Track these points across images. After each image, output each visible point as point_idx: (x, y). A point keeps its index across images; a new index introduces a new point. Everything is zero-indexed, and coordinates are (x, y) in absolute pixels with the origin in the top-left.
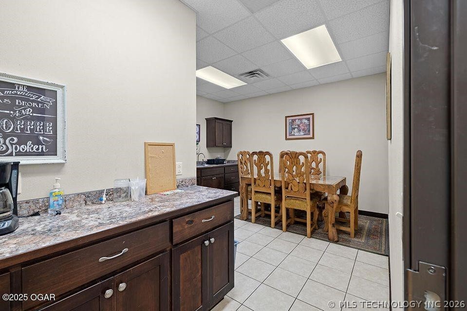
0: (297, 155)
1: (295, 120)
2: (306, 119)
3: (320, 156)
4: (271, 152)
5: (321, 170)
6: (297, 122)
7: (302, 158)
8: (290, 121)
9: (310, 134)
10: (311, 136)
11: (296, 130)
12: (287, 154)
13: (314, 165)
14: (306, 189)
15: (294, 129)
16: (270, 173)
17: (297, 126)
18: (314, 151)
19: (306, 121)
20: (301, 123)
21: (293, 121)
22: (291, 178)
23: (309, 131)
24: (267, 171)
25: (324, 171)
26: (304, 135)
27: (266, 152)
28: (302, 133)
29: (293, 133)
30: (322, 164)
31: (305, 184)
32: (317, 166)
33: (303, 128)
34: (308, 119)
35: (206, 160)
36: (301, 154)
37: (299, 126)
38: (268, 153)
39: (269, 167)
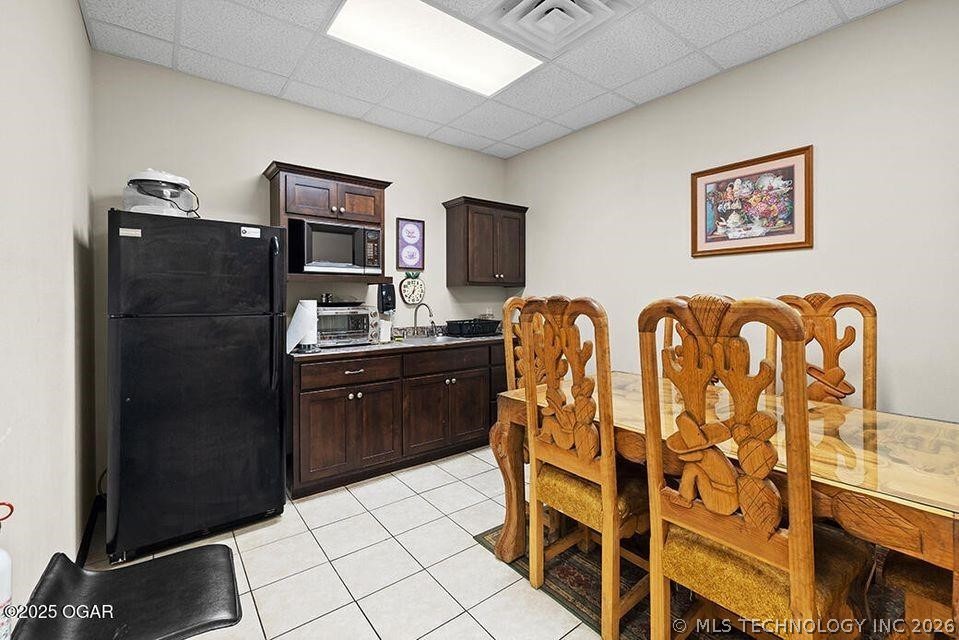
0: (729, 318)
1: (730, 182)
2: (776, 173)
3: (847, 317)
4: (600, 302)
5: (856, 379)
6: (740, 189)
7: (756, 336)
8: (711, 188)
9: (792, 232)
10: (799, 236)
11: (734, 218)
12: (670, 310)
13: (814, 353)
14: (784, 523)
15: (726, 215)
16: (595, 396)
17: (737, 205)
18: (815, 296)
19: (778, 183)
20: (755, 190)
21: (721, 187)
22: (695, 440)
23: (791, 218)
24: (582, 386)
25: (871, 384)
26: (768, 234)
27: (576, 302)
28: (757, 229)
29: (720, 231)
30: (856, 350)
31: (780, 480)
32: (832, 357)
33: (763, 207)
34: (788, 174)
35: (442, 322)
36: (755, 312)
37: (744, 202)
38: (584, 306)
39: (591, 369)
